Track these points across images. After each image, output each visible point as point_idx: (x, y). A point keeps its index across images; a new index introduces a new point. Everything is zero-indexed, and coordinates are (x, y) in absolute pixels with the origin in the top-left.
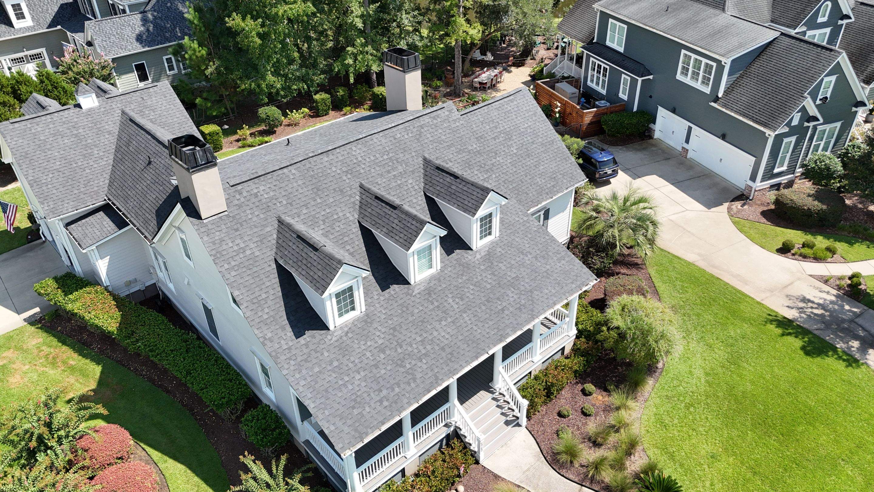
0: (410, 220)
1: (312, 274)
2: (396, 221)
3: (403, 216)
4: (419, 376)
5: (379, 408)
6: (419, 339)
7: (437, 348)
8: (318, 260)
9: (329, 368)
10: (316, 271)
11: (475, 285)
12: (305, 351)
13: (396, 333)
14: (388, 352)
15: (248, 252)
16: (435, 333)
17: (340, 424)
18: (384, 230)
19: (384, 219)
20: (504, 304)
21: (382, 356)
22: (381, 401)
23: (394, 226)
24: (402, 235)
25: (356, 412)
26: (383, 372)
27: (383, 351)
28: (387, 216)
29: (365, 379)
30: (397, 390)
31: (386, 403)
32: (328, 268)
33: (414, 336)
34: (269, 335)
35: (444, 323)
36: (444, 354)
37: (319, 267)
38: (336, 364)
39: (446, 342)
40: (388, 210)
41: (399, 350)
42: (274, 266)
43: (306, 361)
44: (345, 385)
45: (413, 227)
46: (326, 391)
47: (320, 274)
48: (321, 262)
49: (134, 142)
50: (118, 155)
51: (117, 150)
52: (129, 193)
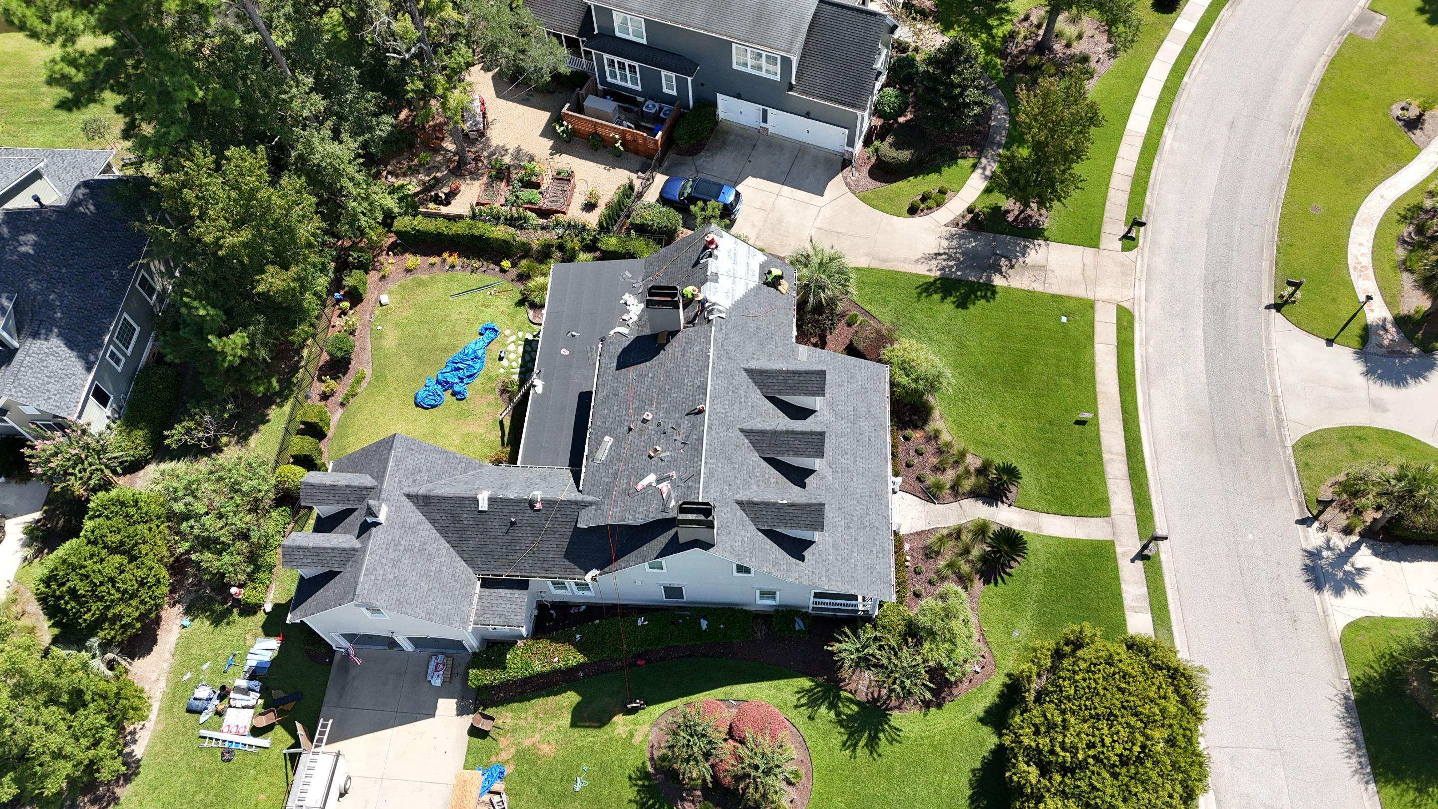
2: (797, 442)
3: (800, 436)
4: (877, 524)
5: (882, 560)
6: (855, 502)
7: (867, 499)
8: (800, 512)
9: (840, 563)
10: (804, 519)
11: (842, 437)
12: (820, 565)
13: (843, 510)
14: (852, 526)
15: (746, 539)
16: (858, 490)
17: (876, 587)
18: (785, 452)
19: (783, 446)
20: (866, 434)
21: (852, 531)
22: (878, 557)
24: (809, 450)
25: (875, 573)
26: (862, 539)
27: (849, 528)
29: (859, 552)
30: (877, 543)
31: (881, 555)
32: (813, 512)
33: (851, 503)
34: (797, 575)
35: (855, 479)
36: (874, 499)
37: (805, 515)
38: (839, 558)
39: (867, 490)
41: (855, 519)
42: (760, 534)
43: (827, 571)
44: (856, 565)
46: (852, 577)
47: (810, 519)
48: (804, 512)
49: (465, 515)
50: (450, 535)
51: (443, 531)
52: (510, 557)
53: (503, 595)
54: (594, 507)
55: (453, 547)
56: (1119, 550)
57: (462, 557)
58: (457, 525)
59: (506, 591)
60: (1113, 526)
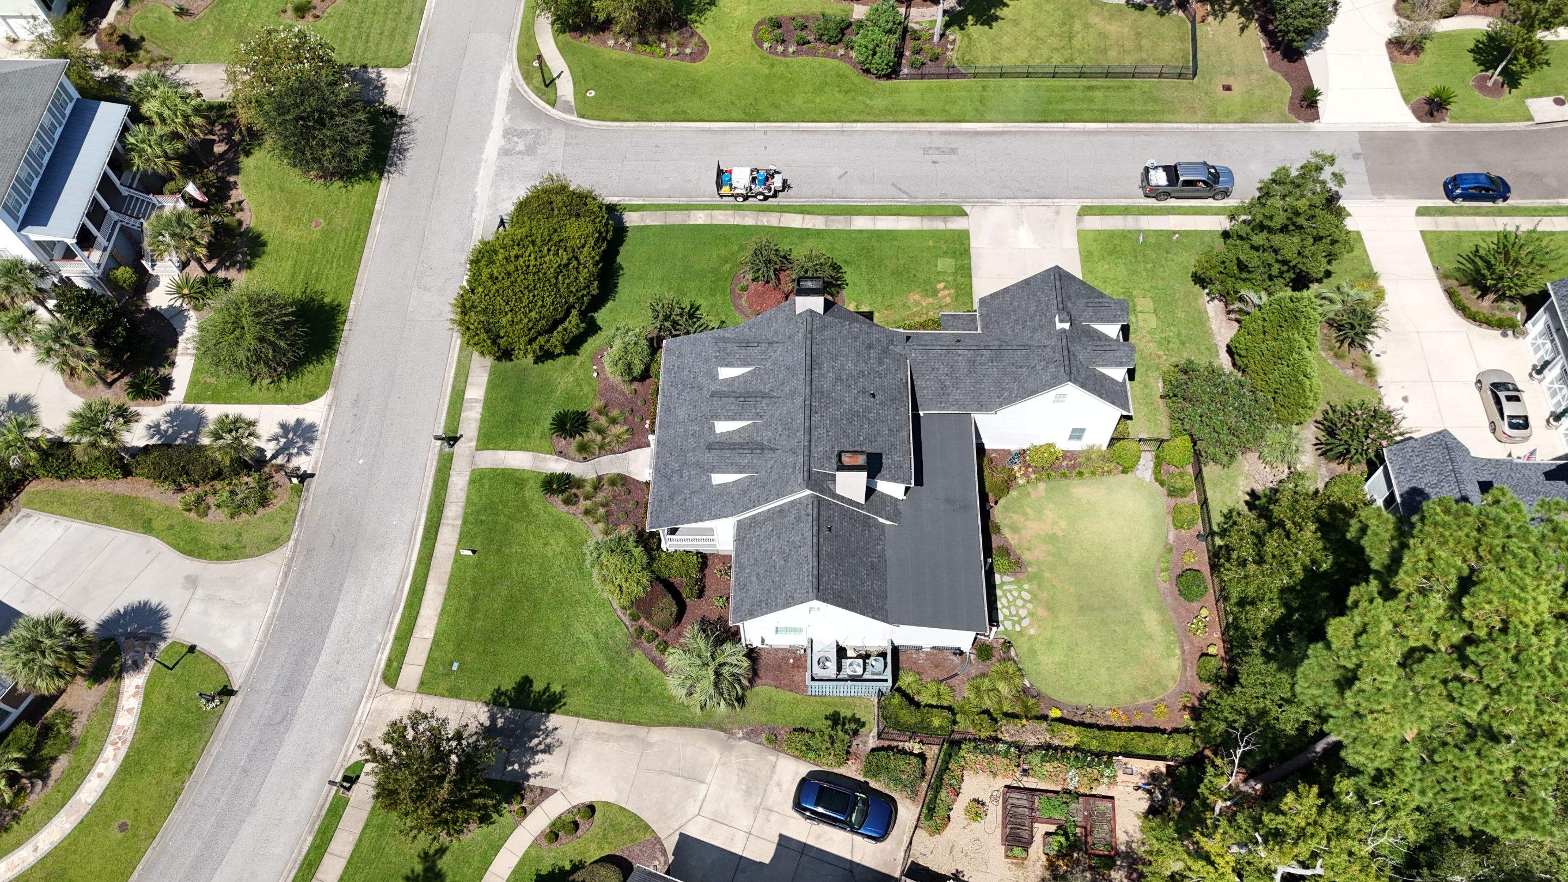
56: (474, 444)
60: (472, 462)
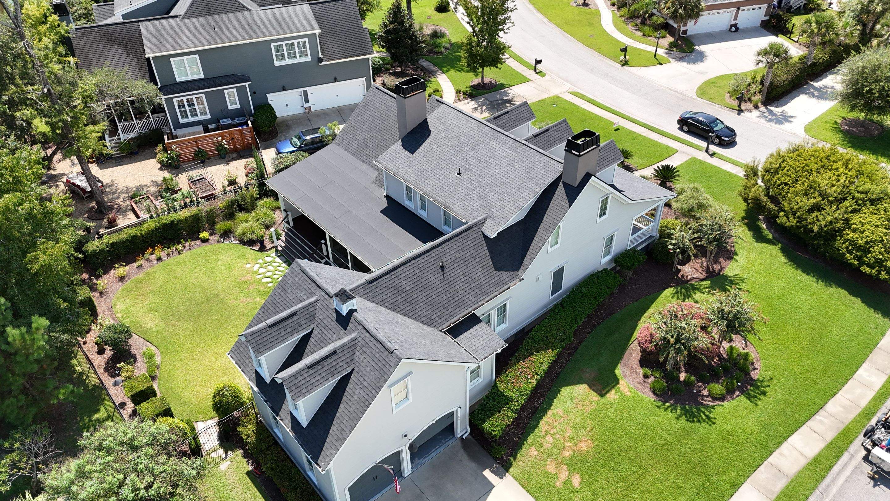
0: (560, 126)
1: (610, 159)
2: (556, 134)
3: (555, 128)
5: (647, 183)
8: (605, 152)
10: (610, 156)
18: (557, 142)
19: (551, 139)
22: (643, 182)
23: (558, 136)
24: (565, 135)
28: (550, 136)
30: (633, 178)
32: (611, 149)
37: (609, 153)
40: (546, 134)
43: (637, 192)
45: (564, 127)
46: (648, 192)
47: (612, 154)
48: (607, 151)
49: (404, 282)
50: (402, 307)
51: (394, 307)
52: (457, 299)
53: (469, 336)
54: (488, 220)
55: (410, 317)
56: (701, 158)
57: (422, 322)
58: (403, 295)
59: (469, 331)
60: (685, 153)
